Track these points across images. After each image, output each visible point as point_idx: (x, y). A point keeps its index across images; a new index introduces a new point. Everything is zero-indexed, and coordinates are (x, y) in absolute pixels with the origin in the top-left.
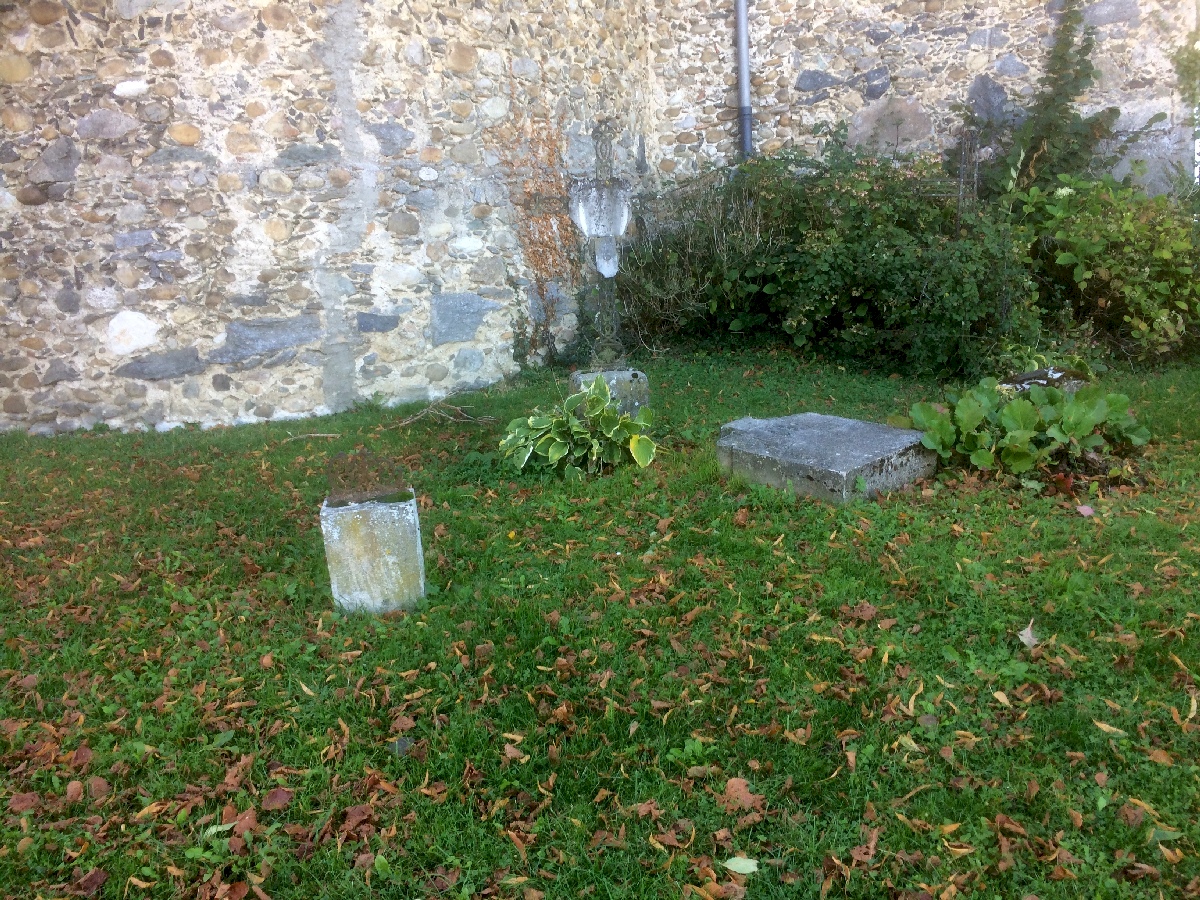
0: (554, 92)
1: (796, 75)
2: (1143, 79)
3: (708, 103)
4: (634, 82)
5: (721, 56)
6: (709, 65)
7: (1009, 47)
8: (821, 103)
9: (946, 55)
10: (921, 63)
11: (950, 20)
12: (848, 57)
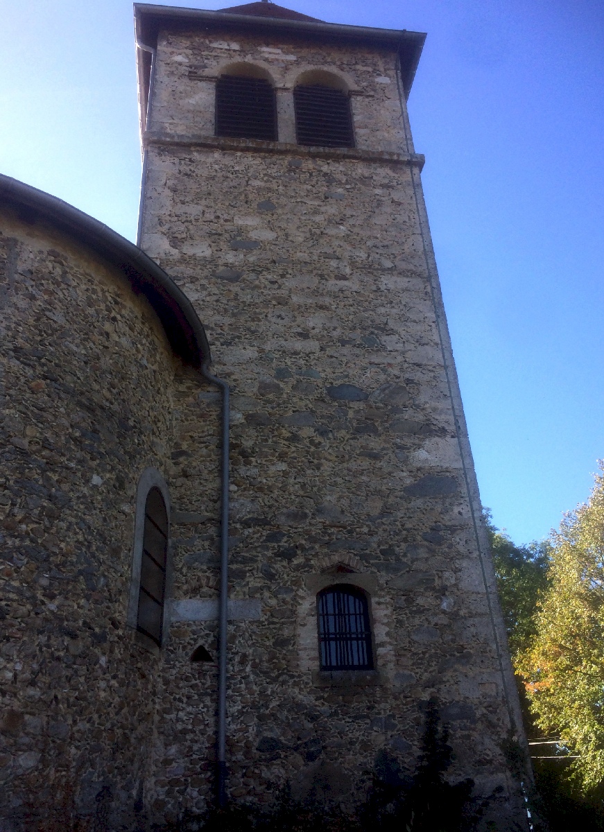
0: (77, 748)
1: (258, 740)
2: (485, 759)
3: (194, 756)
4: (140, 740)
5: (206, 722)
6: (197, 729)
7: (397, 731)
8: (275, 762)
9: (358, 733)
10: (342, 737)
11: (359, 709)
12: (293, 729)
